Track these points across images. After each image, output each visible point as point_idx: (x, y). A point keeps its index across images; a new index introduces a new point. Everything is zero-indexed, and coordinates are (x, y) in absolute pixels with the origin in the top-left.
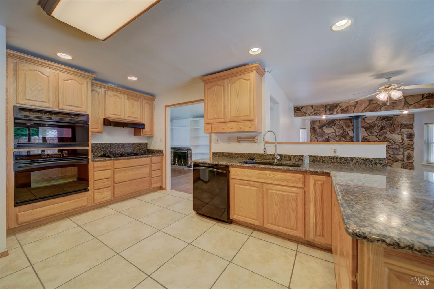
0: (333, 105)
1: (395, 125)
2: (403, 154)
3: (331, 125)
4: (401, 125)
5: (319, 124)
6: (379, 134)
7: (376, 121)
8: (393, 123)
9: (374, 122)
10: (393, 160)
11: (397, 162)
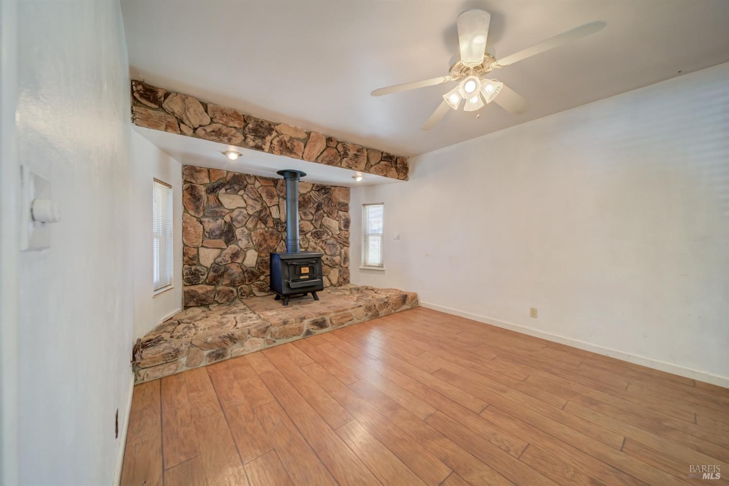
0: (262, 122)
1: (333, 202)
2: (340, 254)
3: (236, 187)
4: (339, 203)
5: (207, 181)
6: (315, 217)
7: (311, 191)
8: (330, 199)
9: (309, 192)
10: (331, 265)
11: (335, 269)
